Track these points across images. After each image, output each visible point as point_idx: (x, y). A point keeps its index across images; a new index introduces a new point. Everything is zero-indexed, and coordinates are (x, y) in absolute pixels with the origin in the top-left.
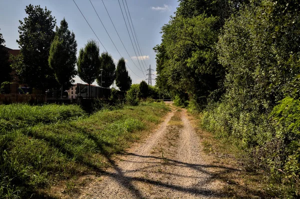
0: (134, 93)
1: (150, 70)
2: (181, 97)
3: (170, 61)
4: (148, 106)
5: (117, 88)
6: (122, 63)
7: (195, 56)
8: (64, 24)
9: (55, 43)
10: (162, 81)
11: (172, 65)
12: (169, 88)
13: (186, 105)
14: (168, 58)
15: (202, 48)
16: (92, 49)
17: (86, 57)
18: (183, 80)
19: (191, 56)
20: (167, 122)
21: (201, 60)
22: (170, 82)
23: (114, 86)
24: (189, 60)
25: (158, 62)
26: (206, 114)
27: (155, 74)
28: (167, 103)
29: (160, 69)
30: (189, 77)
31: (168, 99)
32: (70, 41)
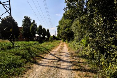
0: (51, 38)
1: (55, 32)
2: (64, 39)
3: (61, 30)
4: (55, 42)
5: (47, 37)
6: (48, 30)
7: (67, 29)
8: (34, 21)
9: (32, 26)
10: (59, 35)
11: (61, 31)
12: (61, 37)
13: (65, 41)
14: (60, 29)
15: (68, 27)
16: (40, 27)
17: (39, 29)
18: (64, 35)
19: (66, 29)
20: (60, 45)
21: (69, 30)
22: (61, 35)
23: (46, 37)
24: (66, 30)
25: (58, 30)
26: (70, 43)
27: (57, 33)
28: (60, 41)
29: (58, 32)
30: (66, 34)
31: (60, 40)
32: (35, 25)
